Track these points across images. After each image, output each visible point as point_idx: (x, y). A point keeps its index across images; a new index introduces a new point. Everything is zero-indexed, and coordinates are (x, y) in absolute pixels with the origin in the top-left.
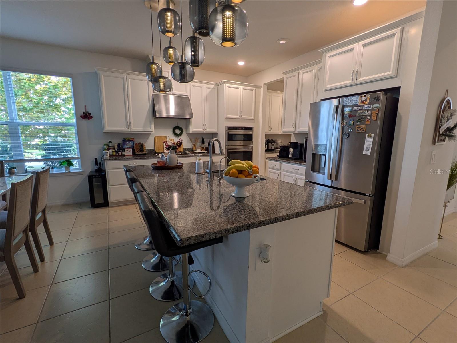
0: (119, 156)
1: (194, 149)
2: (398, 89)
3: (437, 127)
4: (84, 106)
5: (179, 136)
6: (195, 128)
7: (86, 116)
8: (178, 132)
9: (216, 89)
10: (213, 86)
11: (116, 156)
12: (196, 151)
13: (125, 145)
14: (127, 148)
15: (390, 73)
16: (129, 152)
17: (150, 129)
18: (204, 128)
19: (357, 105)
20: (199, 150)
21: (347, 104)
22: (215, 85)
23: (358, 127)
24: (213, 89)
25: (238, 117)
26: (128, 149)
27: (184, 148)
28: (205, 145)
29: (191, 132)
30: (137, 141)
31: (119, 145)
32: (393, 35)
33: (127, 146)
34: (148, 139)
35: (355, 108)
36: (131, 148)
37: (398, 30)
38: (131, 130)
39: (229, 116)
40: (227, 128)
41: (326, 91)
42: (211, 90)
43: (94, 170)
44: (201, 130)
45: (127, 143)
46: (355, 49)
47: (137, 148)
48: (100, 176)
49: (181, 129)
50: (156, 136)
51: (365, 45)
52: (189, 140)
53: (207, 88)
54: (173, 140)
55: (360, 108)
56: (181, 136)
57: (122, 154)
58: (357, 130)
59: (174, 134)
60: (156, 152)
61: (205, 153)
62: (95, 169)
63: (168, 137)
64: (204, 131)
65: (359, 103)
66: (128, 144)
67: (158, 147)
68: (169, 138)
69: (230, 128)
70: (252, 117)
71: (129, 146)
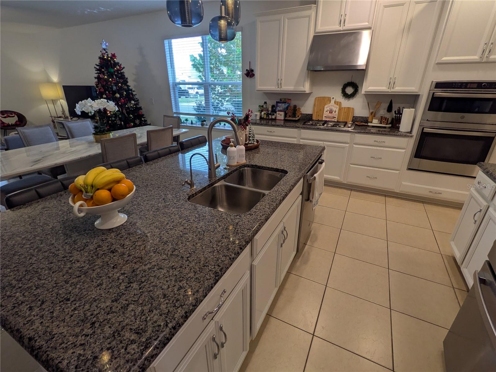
0: (268, 120)
1: (369, 120)
4: (249, 62)
5: (350, 97)
7: (249, 74)
8: (350, 90)
11: (266, 119)
12: (371, 123)
14: (279, 111)
16: (280, 116)
20: (375, 122)
25: (476, 58)
26: (280, 113)
27: (354, 117)
29: (363, 92)
30: (293, 103)
31: (273, 106)
33: (279, 109)
34: (307, 100)
36: (283, 112)
38: (281, 89)
39: (446, 59)
40: (434, 85)
44: (383, 88)
47: (290, 112)
49: (355, 87)
50: (317, 97)
53: (417, 2)
54: (340, 103)
56: (352, 97)
59: (342, 95)
60: (313, 119)
61: (385, 127)
63: (333, 98)
66: (281, 106)
67: (317, 113)
68: (334, 100)
69: (441, 85)
71: (281, 109)
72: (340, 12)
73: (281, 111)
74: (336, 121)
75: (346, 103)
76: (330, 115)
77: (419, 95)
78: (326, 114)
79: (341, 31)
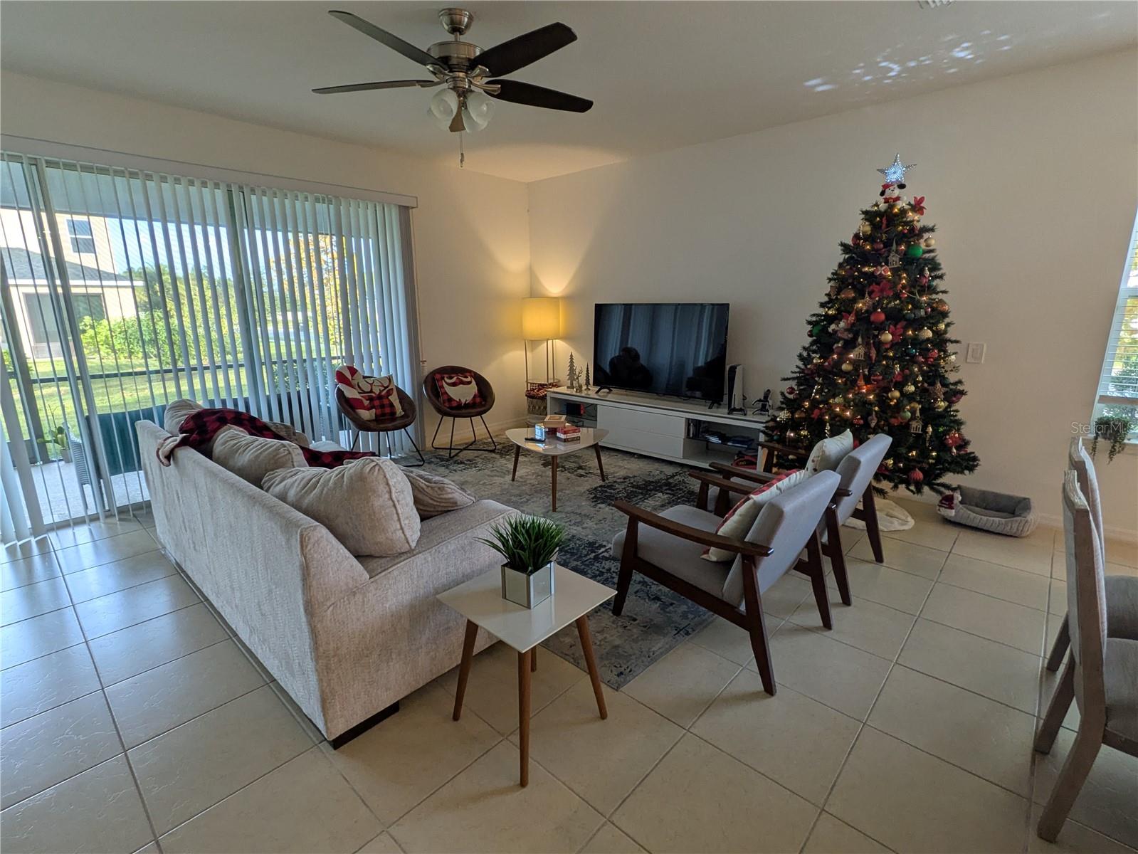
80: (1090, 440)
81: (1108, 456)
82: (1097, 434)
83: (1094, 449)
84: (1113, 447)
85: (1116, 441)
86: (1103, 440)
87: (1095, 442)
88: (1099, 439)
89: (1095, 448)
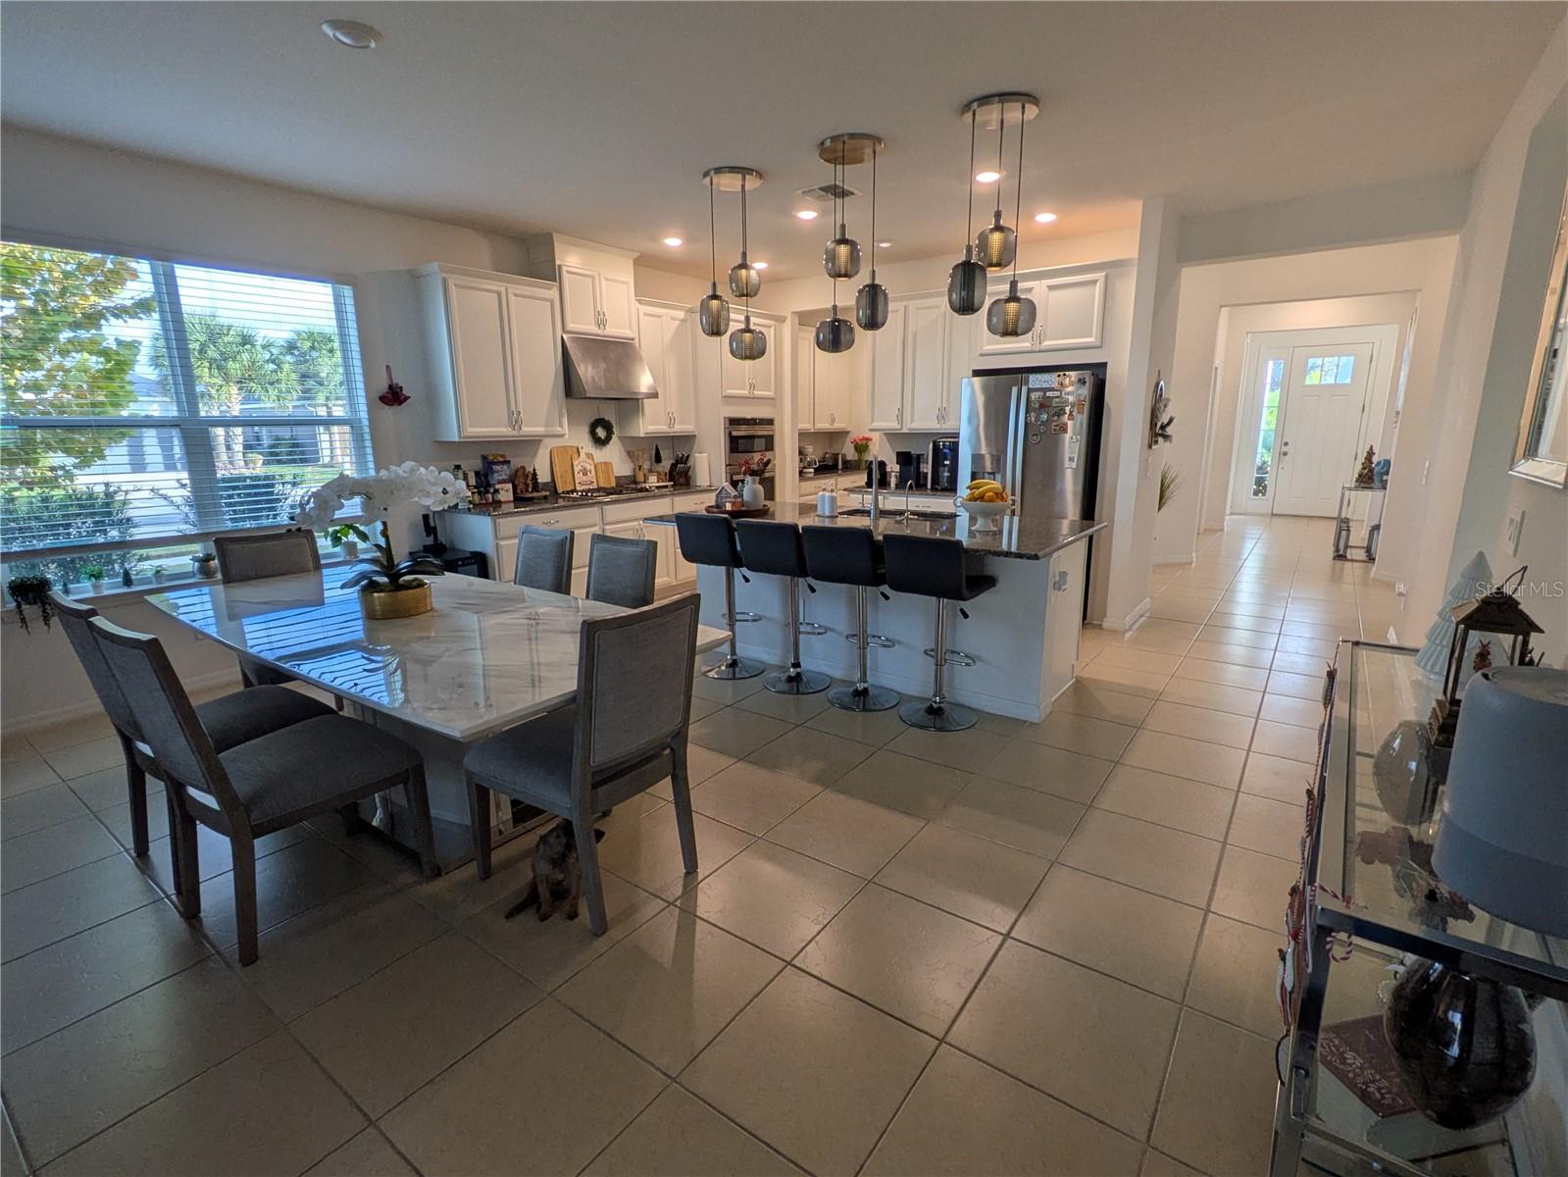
0: (487, 504)
1: (640, 478)
2: (1104, 365)
3: (1153, 425)
4: (385, 368)
5: (605, 444)
6: (650, 423)
7: (394, 396)
8: (601, 433)
9: (688, 324)
10: (681, 314)
11: (481, 505)
12: (645, 482)
13: (496, 475)
14: (500, 482)
15: (1092, 340)
16: (506, 493)
17: (560, 429)
18: (671, 422)
19: (1052, 389)
20: (653, 481)
21: (1036, 387)
22: (687, 311)
23: (1054, 424)
24: (684, 320)
25: (745, 392)
26: (503, 486)
27: (616, 477)
28: (664, 467)
29: (642, 435)
30: (517, 462)
31: (479, 474)
32: (1094, 282)
33: (500, 478)
34: (535, 453)
35: (1048, 394)
36: (508, 482)
37: (1100, 275)
38: (521, 433)
39: (730, 392)
40: (727, 422)
41: (982, 355)
42: (679, 326)
43: (422, 548)
44: (661, 428)
45: (498, 468)
46: (1034, 290)
47: (519, 482)
48: (473, 561)
49: (608, 427)
50: (553, 447)
51: (1051, 288)
52: (624, 453)
53: (673, 319)
54: (594, 455)
55: (1057, 394)
57: (493, 498)
58: (1055, 430)
59: (593, 441)
60: (559, 489)
61: (666, 487)
62: (422, 544)
63: (582, 449)
64: (669, 430)
65: (1055, 385)
66: (498, 471)
67: (562, 477)
68: (584, 451)
69: (734, 422)
70: (771, 394)
71: (504, 477)
72: (595, 308)
73: (504, 482)
74: (595, 487)
75: (601, 455)
76: (585, 478)
77: (695, 436)
78: (579, 477)
79: (599, 336)
80: (11, 611)
81: (43, 623)
82: (16, 601)
83: (23, 620)
84: (44, 611)
85: (44, 604)
86: (28, 606)
87: (21, 612)
88: (24, 607)
89: (24, 618)
